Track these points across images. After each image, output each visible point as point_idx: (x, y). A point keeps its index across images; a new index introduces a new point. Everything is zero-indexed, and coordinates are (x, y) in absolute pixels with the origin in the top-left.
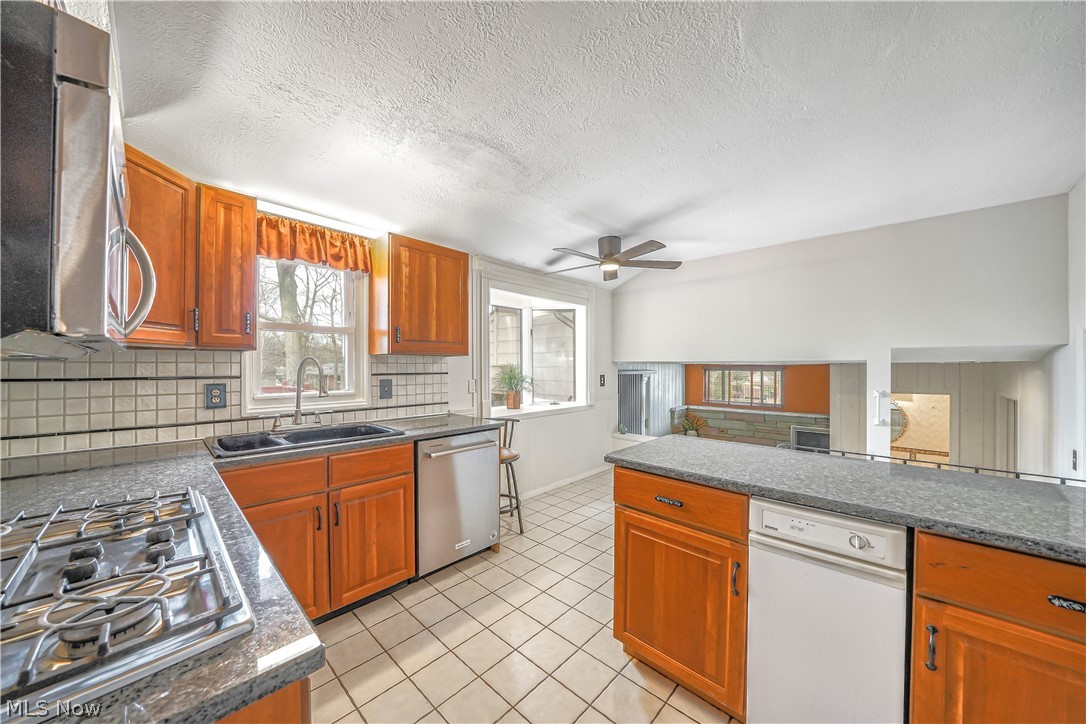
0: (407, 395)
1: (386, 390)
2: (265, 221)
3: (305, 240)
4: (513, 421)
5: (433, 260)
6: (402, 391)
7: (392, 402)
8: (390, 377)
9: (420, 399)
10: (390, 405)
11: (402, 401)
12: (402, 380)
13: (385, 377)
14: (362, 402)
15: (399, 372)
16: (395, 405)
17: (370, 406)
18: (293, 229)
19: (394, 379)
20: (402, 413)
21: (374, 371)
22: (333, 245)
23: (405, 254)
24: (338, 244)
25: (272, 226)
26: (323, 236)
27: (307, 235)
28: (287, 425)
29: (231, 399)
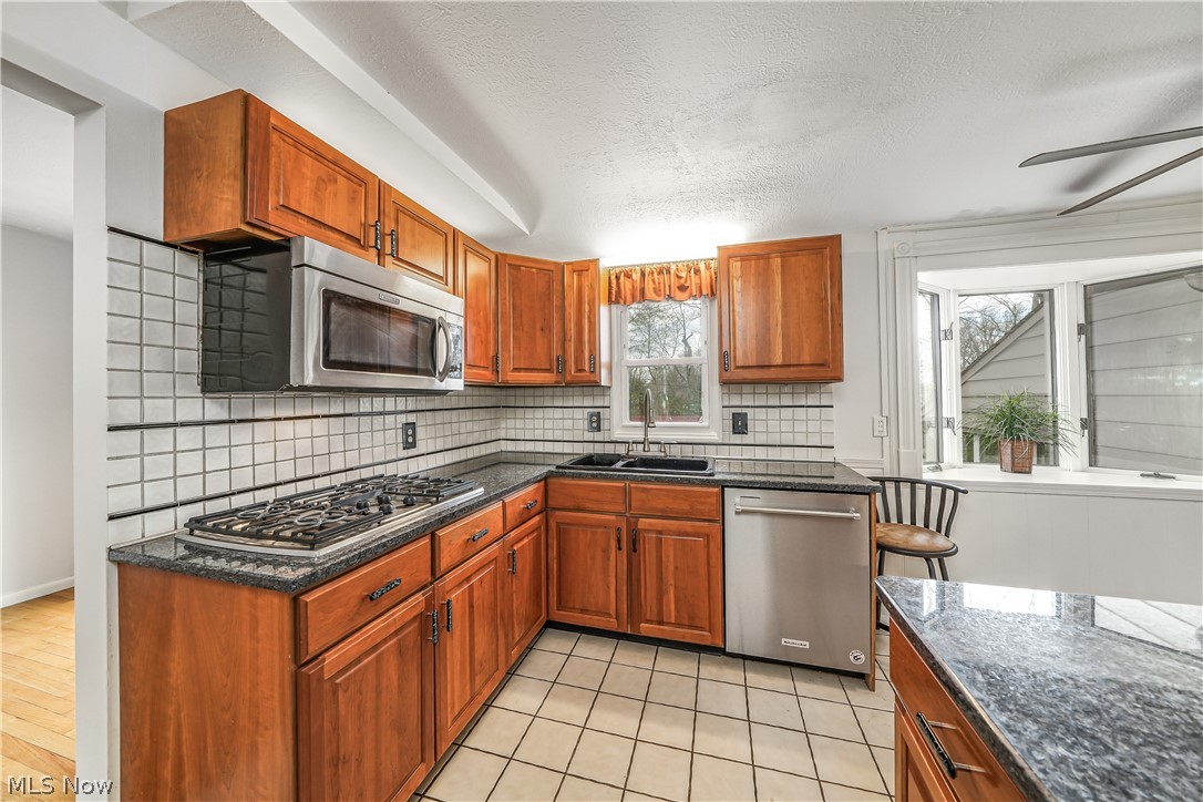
0: (767, 432)
1: (739, 424)
2: (623, 274)
3: (653, 280)
4: (957, 491)
5: (776, 262)
6: (759, 427)
8: (744, 410)
9: (787, 439)
10: (745, 442)
11: (761, 439)
12: (761, 413)
13: (739, 410)
14: (714, 436)
15: (756, 404)
16: (752, 443)
17: (720, 441)
18: (643, 274)
19: (750, 412)
20: (761, 453)
21: (726, 404)
22: (679, 277)
23: (736, 266)
24: (683, 275)
25: (628, 276)
26: (669, 272)
27: (655, 274)
28: (638, 451)
29: (605, 425)
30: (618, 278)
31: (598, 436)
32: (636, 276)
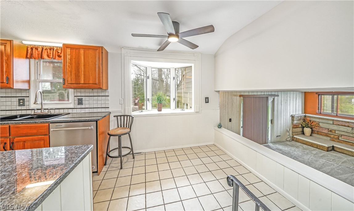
0: (89, 104)
1: (80, 102)
2: (34, 48)
5: (82, 51)
6: (87, 102)
7: (83, 106)
8: (82, 97)
9: (95, 106)
10: (82, 107)
11: (87, 106)
12: (87, 98)
13: (80, 97)
14: (72, 106)
15: (86, 95)
16: (84, 107)
17: (74, 107)
18: (43, 49)
19: (84, 98)
20: (87, 111)
21: (76, 95)
22: (58, 52)
23: (68, 51)
24: (60, 51)
25: (37, 49)
26: (53, 49)
27: (48, 50)
28: (39, 112)
29: (26, 103)
30: (32, 49)
31: (23, 108)
32: (40, 50)
